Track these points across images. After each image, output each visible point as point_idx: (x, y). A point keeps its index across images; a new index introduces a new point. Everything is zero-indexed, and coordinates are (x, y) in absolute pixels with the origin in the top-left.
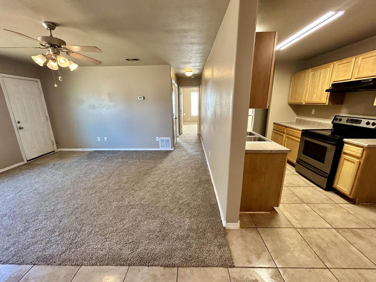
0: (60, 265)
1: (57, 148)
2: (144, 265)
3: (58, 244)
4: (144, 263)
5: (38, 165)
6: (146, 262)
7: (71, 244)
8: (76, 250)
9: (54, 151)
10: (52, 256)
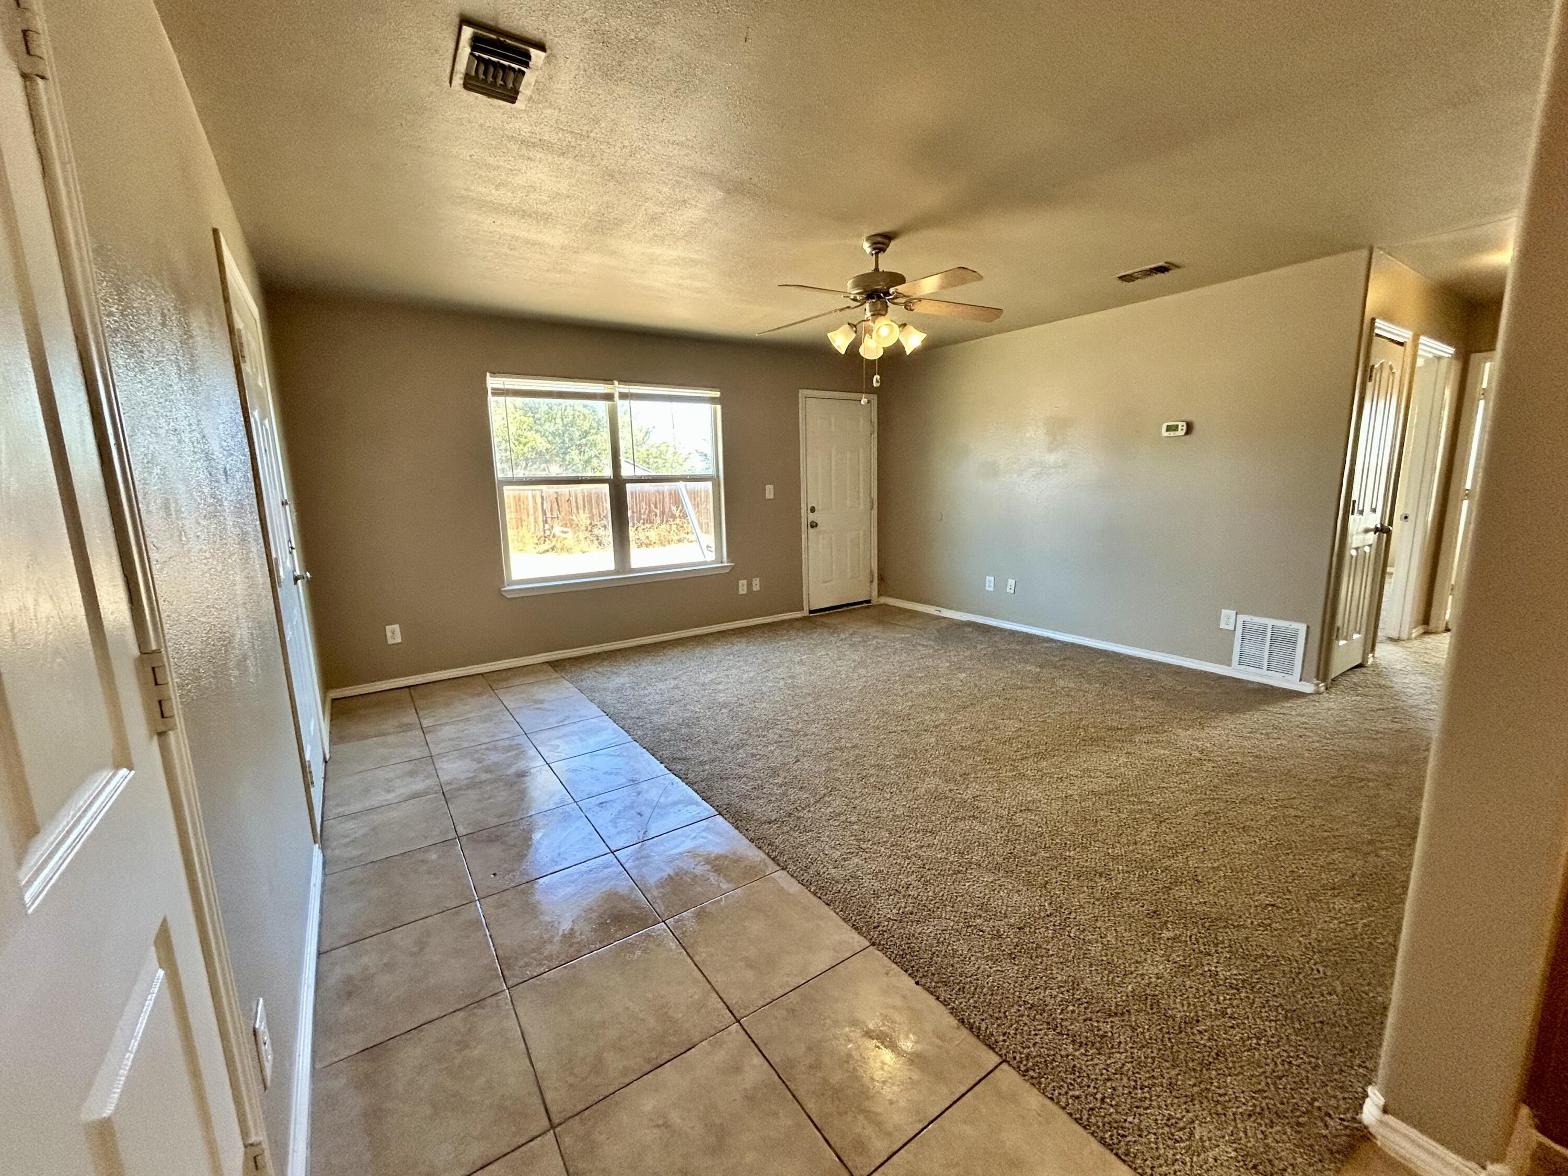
0: (752, 840)
1: (880, 595)
2: (906, 971)
3: (770, 802)
4: (913, 967)
5: (824, 625)
6: (918, 970)
7: (790, 815)
8: (792, 833)
9: (869, 602)
10: (749, 817)
